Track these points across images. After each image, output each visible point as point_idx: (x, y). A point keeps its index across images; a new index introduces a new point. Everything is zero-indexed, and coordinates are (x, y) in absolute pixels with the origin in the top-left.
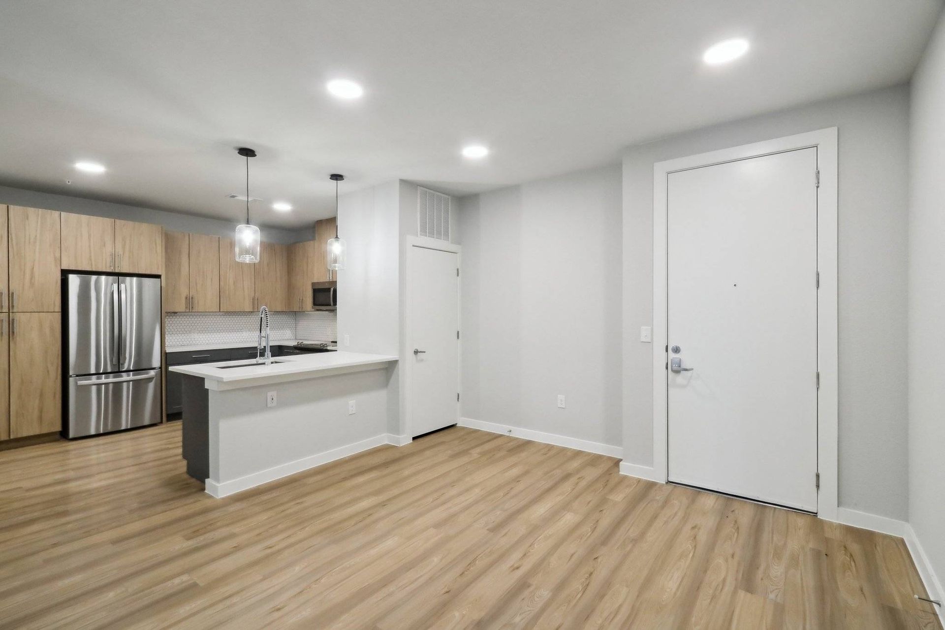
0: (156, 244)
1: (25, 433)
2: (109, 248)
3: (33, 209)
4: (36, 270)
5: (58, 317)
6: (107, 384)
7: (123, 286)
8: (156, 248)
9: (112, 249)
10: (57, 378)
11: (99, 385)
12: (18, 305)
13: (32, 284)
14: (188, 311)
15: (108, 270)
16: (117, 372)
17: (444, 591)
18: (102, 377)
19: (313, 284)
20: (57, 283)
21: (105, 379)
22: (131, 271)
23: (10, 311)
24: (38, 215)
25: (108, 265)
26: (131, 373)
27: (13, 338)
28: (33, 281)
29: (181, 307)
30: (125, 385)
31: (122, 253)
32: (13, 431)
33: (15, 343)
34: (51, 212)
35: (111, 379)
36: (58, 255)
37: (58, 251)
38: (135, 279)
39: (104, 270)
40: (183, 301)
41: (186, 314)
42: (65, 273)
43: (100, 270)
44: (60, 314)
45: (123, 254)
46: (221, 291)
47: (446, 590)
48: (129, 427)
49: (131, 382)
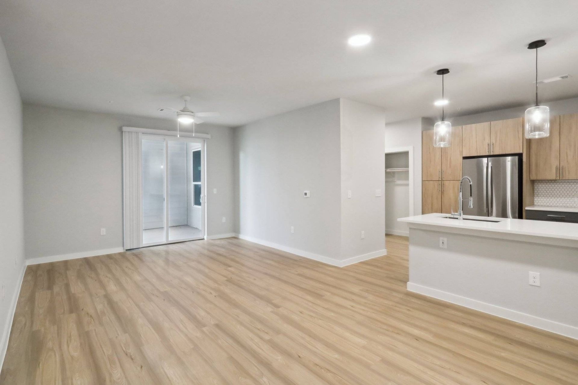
0: (518, 131)
2: (487, 140)
4: (452, 159)
12: (445, 177)
14: (558, 179)
15: (487, 154)
17: (300, 355)
20: (461, 164)
22: (501, 153)
23: (442, 180)
25: (487, 151)
27: (443, 193)
28: (451, 165)
31: (494, 143)
33: (444, 196)
34: (458, 127)
36: (461, 149)
39: (484, 154)
40: (554, 171)
43: (482, 155)
45: (496, 142)
47: (301, 356)
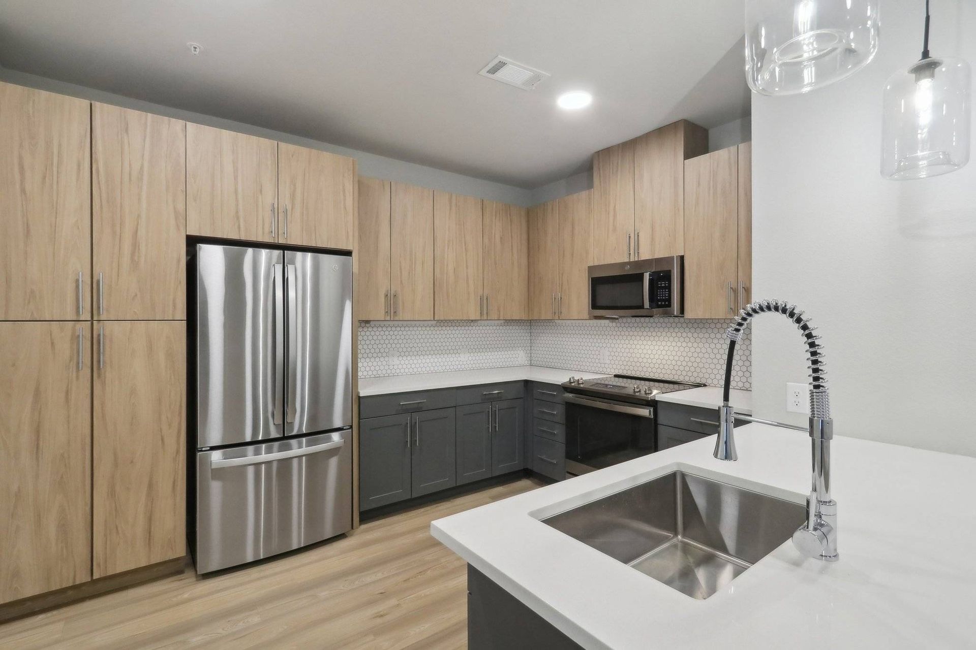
1: (121, 567)
2: (268, 197)
3: (137, 113)
4: (142, 232)
5: (181, 328)
6: (269, 463)
7: (290, 270)
8: (345, 200)
9: (274, 199)
10: (178, 452)
11: (257, 465)
12: (109, 305)
13: (135, 264)
14: (388, 318)
15: (267, 239)
16: (285, 438)
18: (262, 447)
19: (591, 269)
20: (179, 261)
21: (266, 453)
22: (305, 243)
23: (95, 318)
24: (146, 124)
25: (267, 230)
26: (304, 439)
27: (99, 376)
28: (136, 258)
29: (378, 312)
30: (295, 462)
31: (289, 208)
32: (99, 565)
33: (104, 384)
34: (169, 121)
35: (276, 455)
36: (181, 207)
37: (181, 197)
38: (309, 255)
39: (263, 238)
40: (382, 299)
41: (387, 323)
42: (193, 242)
43: (258, 239)
44: (185, 323)
45: (292, 208)
46: (437, 283)
48: (302, 546)
49: (304, 457)
